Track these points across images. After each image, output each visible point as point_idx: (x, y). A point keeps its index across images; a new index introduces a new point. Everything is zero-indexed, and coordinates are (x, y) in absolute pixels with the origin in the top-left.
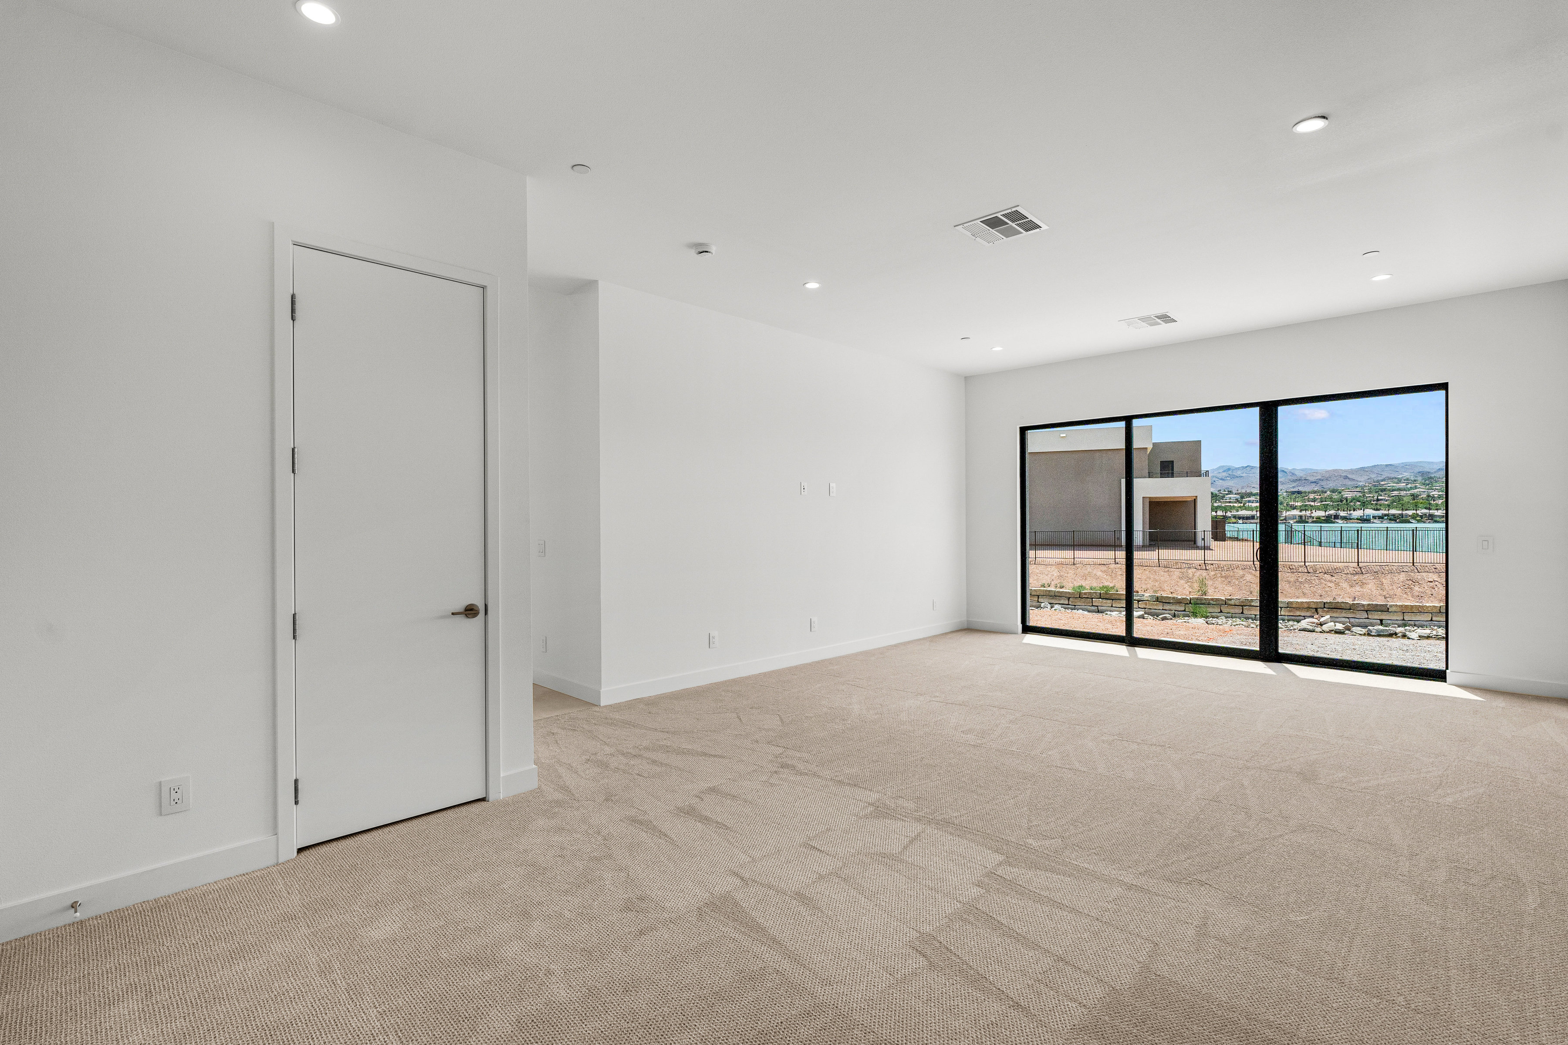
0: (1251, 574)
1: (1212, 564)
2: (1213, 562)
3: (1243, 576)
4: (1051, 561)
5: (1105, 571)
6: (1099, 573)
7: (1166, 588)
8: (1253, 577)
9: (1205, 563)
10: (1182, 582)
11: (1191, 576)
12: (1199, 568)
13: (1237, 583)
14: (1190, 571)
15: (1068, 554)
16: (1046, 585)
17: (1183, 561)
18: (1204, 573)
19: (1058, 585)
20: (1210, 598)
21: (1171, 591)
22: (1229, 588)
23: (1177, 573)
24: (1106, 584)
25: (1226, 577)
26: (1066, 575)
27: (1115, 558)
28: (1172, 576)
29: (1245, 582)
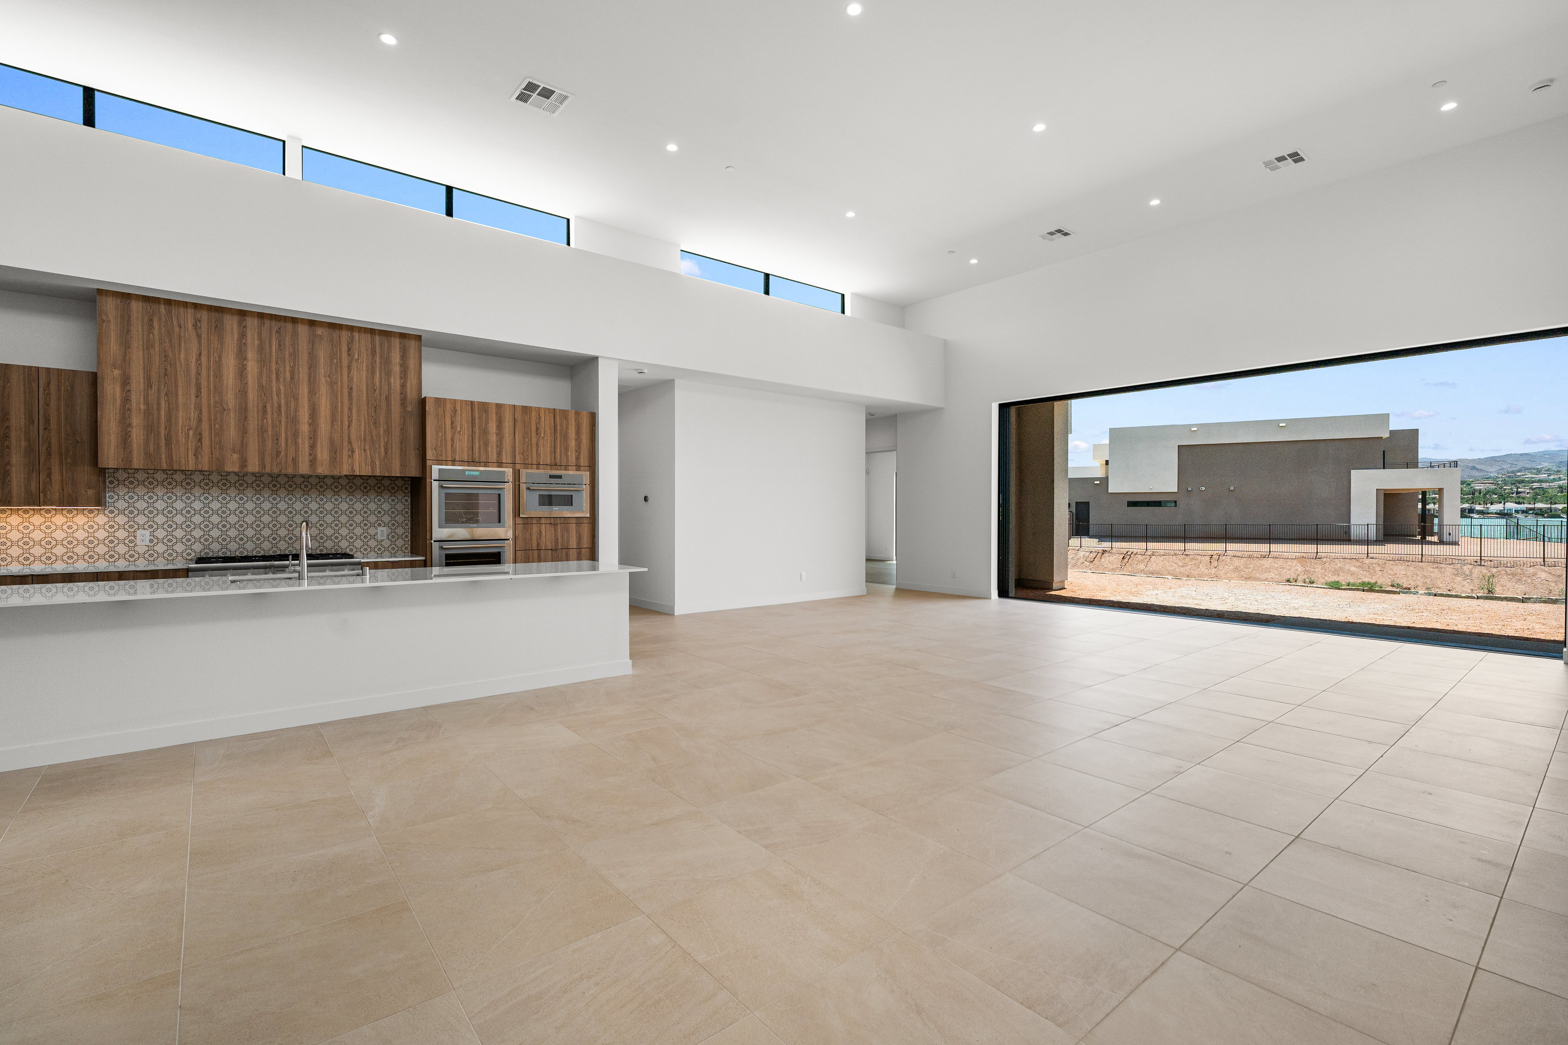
0: (1545, 571)
1: (1491, 561)
2: (1491, 559)
3: (1535, 574)
4: (1290, 555)
5: (1360, 567)
6: (1353, 569)
7: (1441, 585)
8: (1548, 575)
9: (1481, 559)
10: (1459, 579)
11: (1468, 573)
12: (1475, 564)
13: (1530, 581)
14: (1465, 568)
15: (1310, 548)
16: (1291, 580)
17: (1453, 557)
18: (1484, 570)
19: (1307, 580)
20: (1503, 596)
21: (1448, 588)
22: (1521, 586)
23: (1449, 569)
24: (1366, 580)
25: (1513, 575)
26: (1313, 570)
27: (1368, 553)
28: (1444, 572)
29: (1539, 580)
